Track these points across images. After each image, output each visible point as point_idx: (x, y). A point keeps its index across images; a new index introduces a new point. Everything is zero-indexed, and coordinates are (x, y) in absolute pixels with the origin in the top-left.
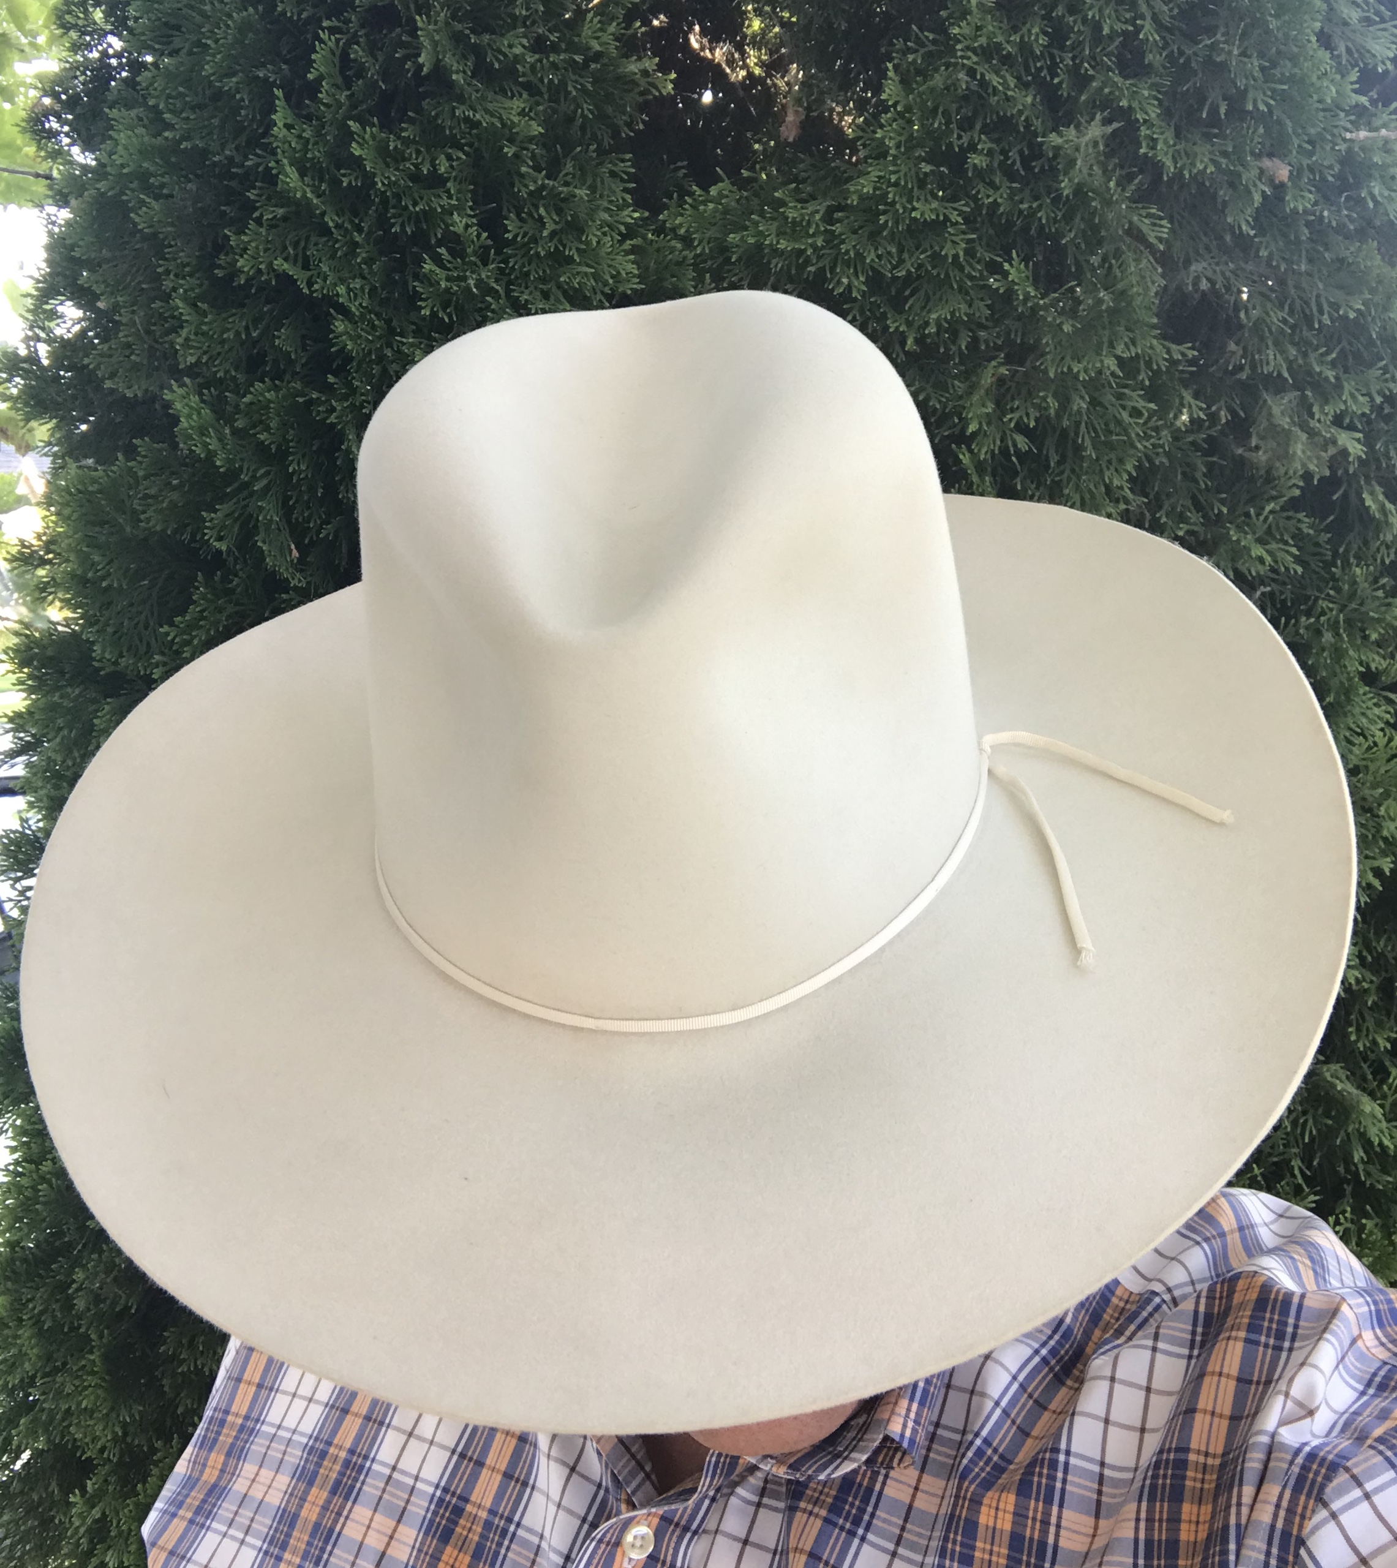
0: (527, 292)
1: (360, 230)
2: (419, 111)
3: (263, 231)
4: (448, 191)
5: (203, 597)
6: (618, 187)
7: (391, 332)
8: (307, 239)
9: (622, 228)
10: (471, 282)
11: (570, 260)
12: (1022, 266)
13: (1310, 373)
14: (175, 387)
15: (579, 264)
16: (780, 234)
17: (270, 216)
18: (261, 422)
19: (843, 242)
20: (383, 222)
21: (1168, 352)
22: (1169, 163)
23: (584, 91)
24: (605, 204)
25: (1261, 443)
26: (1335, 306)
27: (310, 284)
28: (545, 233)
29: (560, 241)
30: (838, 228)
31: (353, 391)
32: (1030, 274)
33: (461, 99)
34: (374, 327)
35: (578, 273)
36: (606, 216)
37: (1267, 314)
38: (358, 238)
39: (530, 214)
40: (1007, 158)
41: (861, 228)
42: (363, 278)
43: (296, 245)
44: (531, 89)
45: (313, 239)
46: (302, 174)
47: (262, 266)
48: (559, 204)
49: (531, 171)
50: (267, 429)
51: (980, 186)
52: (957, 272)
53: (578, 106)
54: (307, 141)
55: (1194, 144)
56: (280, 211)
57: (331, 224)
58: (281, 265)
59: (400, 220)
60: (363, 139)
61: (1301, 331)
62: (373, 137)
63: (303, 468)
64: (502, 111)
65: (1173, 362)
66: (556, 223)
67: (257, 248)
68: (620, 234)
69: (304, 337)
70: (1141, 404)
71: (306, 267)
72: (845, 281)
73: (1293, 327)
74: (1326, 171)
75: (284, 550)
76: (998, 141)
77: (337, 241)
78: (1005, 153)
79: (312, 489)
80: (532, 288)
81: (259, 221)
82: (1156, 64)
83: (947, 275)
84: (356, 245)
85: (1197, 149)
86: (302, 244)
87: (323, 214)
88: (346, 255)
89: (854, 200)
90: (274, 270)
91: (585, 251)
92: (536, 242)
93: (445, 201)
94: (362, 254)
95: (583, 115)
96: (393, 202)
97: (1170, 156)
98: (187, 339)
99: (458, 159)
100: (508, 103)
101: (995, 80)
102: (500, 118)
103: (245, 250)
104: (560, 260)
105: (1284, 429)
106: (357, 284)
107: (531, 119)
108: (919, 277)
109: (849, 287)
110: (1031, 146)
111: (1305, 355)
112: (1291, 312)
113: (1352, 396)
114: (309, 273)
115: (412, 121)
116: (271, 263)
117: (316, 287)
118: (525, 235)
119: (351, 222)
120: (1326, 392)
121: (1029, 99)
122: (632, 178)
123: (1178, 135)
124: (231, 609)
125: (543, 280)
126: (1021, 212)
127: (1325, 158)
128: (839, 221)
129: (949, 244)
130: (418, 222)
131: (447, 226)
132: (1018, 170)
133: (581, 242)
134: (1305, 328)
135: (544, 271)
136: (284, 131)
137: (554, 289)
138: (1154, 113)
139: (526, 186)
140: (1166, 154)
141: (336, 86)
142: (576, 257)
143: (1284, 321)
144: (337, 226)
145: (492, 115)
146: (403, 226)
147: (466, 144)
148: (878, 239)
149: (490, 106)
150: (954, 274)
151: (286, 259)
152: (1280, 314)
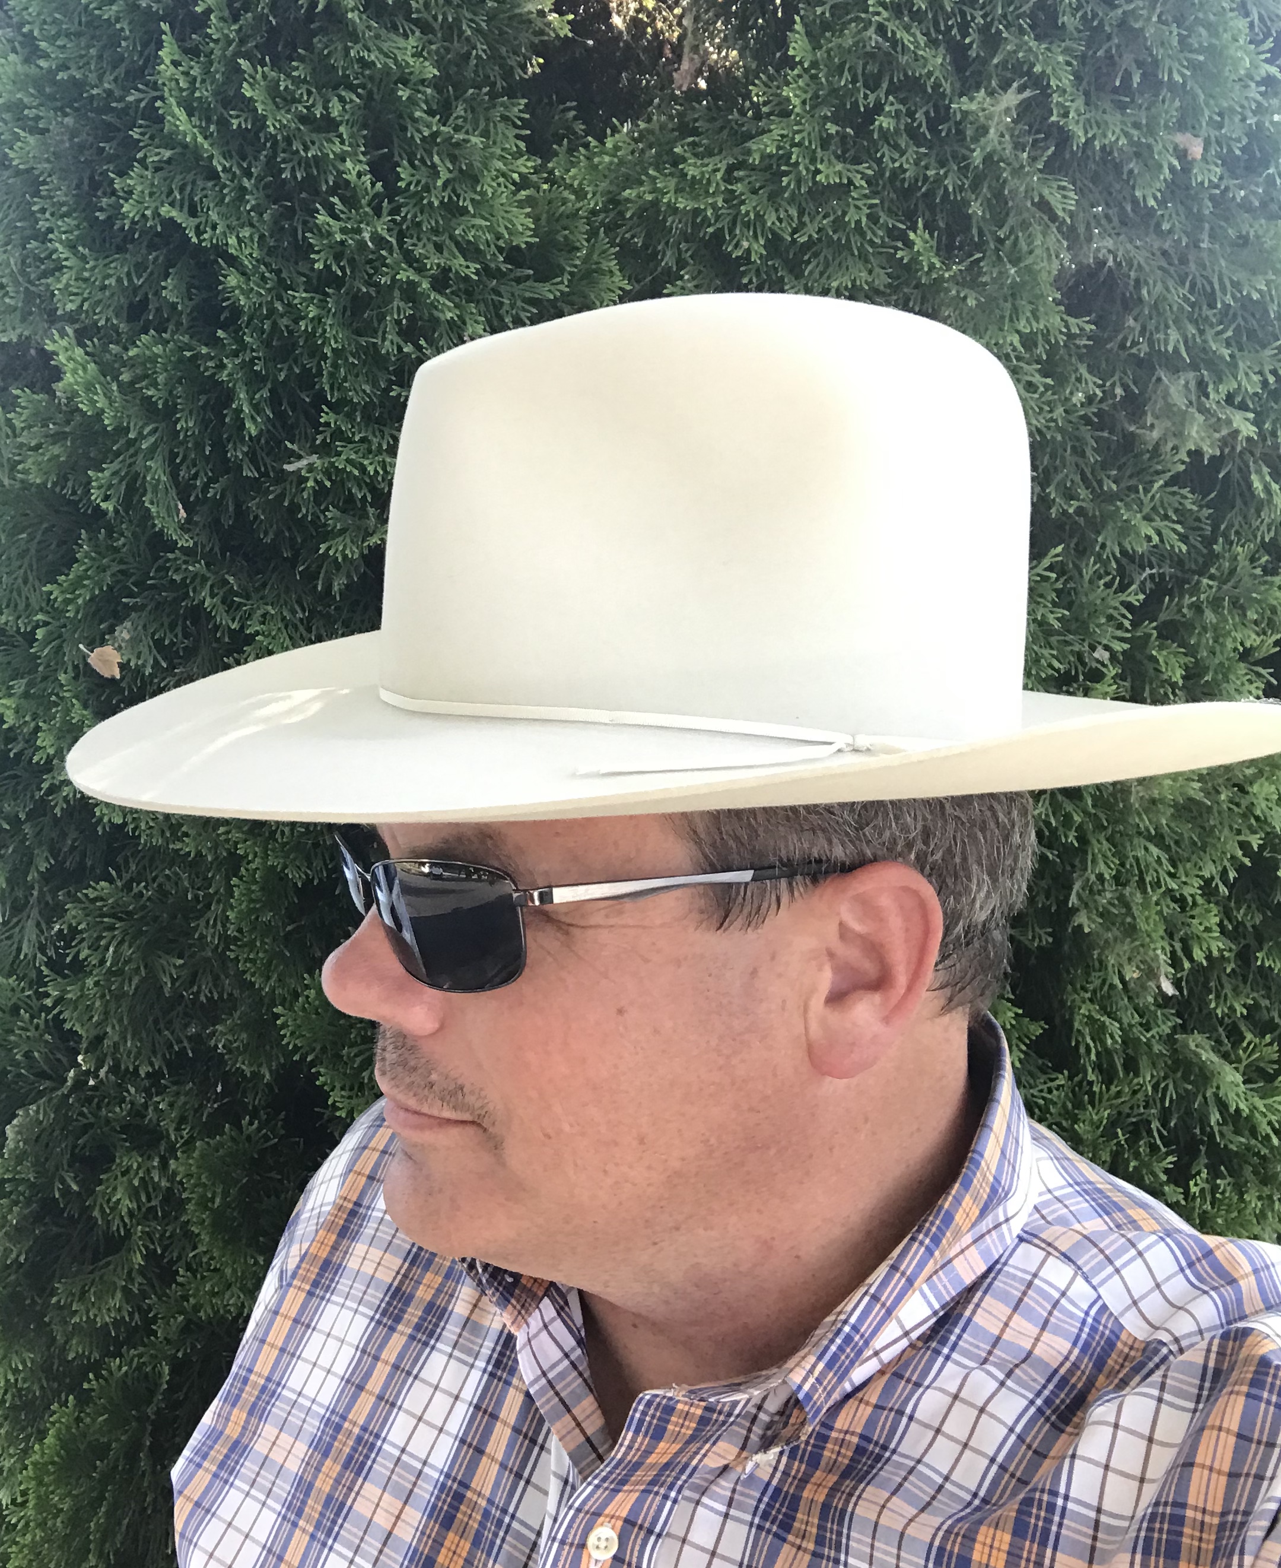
0: (421, 244)
1: (248, 174)
2: (309, 47)
3: (149, 174)
4: (340, 136)
5: (87, 555)
6: (511, 132)
7: (283, 285)
8: (194, 183)
9: (516, 176)
10: (366, 236)
11: (464, 211)
12: (927, 236)
13: (1204, 350)
14: (57, 337)
15: (474, 216)
16: (678, 191)
17: (156, 159)
18: (146, 376)
19: (743, 202)
20: (272, 168)
21: (1067, 326)
22: (1081, 133)
23: (478, 30)
24: (499, 152)
25: (1156, 422)
26: (1237, 285)
27: (199, 232)
28: (439, 183)
29: (454, 191)
30: (739, 188)
31: (243, 346)
32: (934, 243)
33: (354, 37)
34: (263, 278)
35: (473, 226)
36: (500, 165)
37: (1167, 289)
38: (246, 183)
39: (422, 161)
40: (914, 120)
41: (760, 188)
42: (252, 225)
43: (182, 190)
44: (425, 28)
45: (200, 183)
46: (190, 114)
47: (148, 213)
48: (453, 151)
49: (425, 116)
50: (155, 384)
51: (886, 149)
52: (857, 237)
53: (475, 48)
54: (195, 79)
55: (1104, 112)
56: (167, 154)
57: (220, 169)
58: (165, 210)
59: (289, 166)
60: (254, 78)
61: (1200, 309)
62: (264, 76)
63: (191, 424)
64: (396, 51)
65: (1070, 336)
66: (450, 172)
67: (143, 192)
68: (514, 183)
69: (190, 286)
70: (1037, 379)
71: (193, 212)
72: (745, 244)
73: (1193, 305)
74: (1232, 143)
75: (171, 511)
76: (903, 102)
77: (225, 186)
78: (911, 114)
79: (199, 446)
80: (425, 240)
81: (143, 162)
82: (1070, 27)
83: (848, 240)
84: (243, 190)
85: (1106, 117)
86: (189, 188)
87: (212, 157)
88: (233, 201)
89: (755, 159)
90: (159, 215)
91: (478, 202)
92: (428, 191)
93: (337, 148)
94: (251, 201)
95: (478, 57)
96: (282, 145)
97: (1081, 125)
98: (68, 285)
99: (352, 101)
100: (401, 42)
101: (907, 38)
102: (395, 59)
103: (130, 193)
104: (453, 210)
105: (1179, 409)
106: (246, 233)
107: (425, 59)
108: (819, 240)
109: (748, 251)
110: (936, 107)
111: (1202, 332)
112: (1192, 290)
113: (1247, 374)
114: (197, 221)
115: (301, 59)
116: (157, 208)
117: (206, 236)
118: (418, 182)
119: (240, 166)
120: (1219, 370)
121: (940, 61)
122: (526, 124)
123: (1087, 104)
124: (115, 568)
125: (435, 231)
126: (926, 178)
127: (1233, 129)
128: (739, 180)
129: (852, 209)
130: (308, 166)
131: (340, 173)
132: (924, 134)
133: (475, 192)
134: (1205, 307)
135: (437, 222)
136: (172, 67)
137: (448, 242)
138: (1066, 80)
139: (419, 131)
140: (1077, 122)
141: (222, 19)
142: (471, 209)
143: (1186, 299)
144: (225, 169)
145: (387, 56)
146: (293, 170)
147: (359, 86)
148: (779, 200)
149: (385, 46)
150: (856, 241)
151: (172, 204)
152: (1181, 291)
